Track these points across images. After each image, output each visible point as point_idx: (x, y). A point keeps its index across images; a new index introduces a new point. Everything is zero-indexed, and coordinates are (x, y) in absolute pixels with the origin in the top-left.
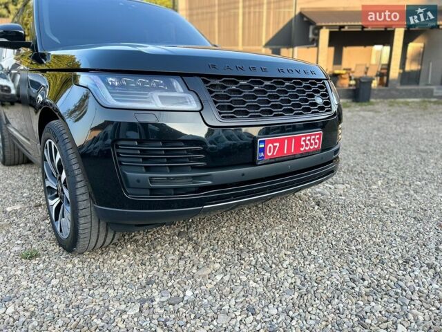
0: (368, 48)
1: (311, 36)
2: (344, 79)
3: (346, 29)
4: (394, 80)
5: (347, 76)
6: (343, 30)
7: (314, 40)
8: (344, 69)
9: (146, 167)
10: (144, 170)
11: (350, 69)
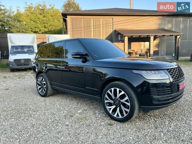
0: (140, 43)
1: (119, 39)
2: (134, 54)
3: (134, 37)
4: (152, 54)
5: (135, 53)
6: (133, 37)
7: (120, 40)
8: (133, 51)
9: (158, 94)
10: (157, 95)
11: (134, 51)
